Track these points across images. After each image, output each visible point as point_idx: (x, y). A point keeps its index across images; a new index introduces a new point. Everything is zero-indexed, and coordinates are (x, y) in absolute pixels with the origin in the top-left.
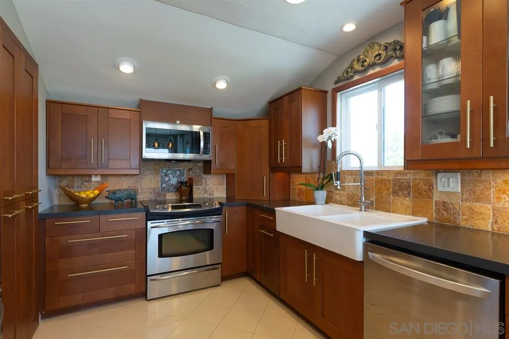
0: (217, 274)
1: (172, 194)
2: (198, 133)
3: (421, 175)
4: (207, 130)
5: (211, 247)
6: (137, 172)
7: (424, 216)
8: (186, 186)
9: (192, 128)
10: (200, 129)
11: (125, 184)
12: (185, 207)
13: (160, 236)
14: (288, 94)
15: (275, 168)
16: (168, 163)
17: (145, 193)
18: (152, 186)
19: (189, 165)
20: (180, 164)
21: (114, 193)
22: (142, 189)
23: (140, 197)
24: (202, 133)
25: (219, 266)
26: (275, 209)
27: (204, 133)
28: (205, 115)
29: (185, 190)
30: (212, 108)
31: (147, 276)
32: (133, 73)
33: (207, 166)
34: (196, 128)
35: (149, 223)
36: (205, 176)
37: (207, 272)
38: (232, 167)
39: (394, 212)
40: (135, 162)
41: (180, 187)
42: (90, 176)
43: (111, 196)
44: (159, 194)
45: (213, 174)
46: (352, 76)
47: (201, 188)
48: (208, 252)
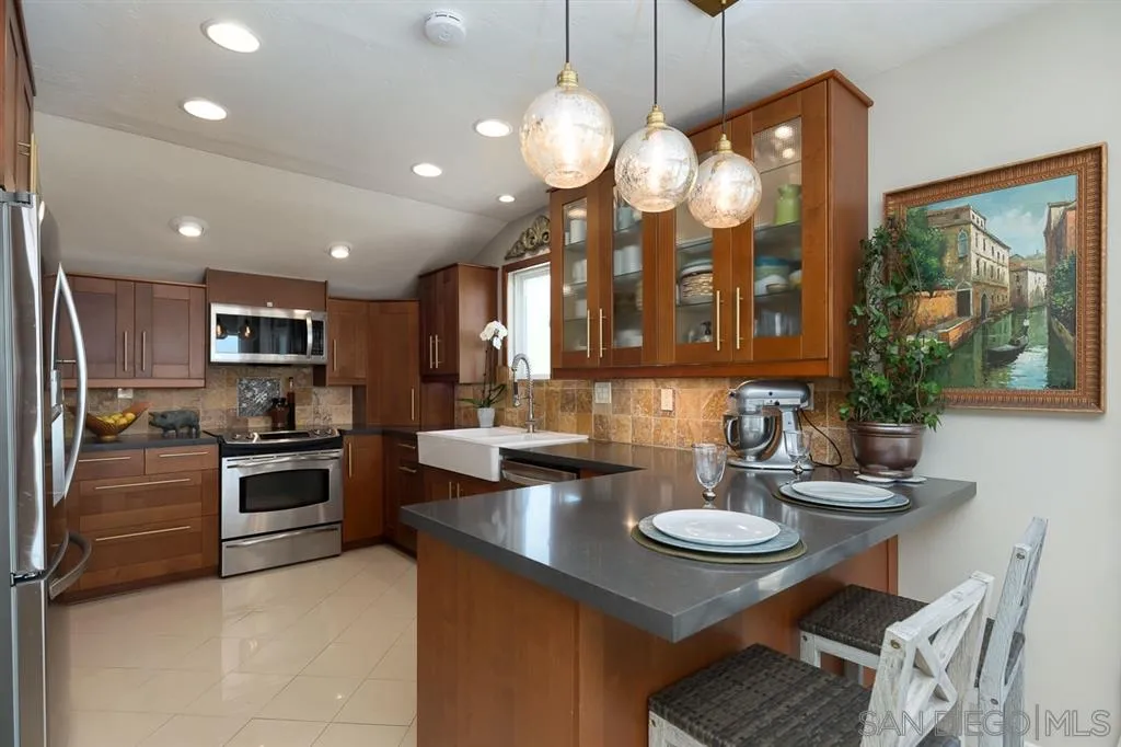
0: (335, 538)
1: (258, 419)
2: (303, 322)
3: (574, 386)
4: (319, 317)
5: (324, 497)
6: (201, 383)
7: (585, 434)
8: (282, 406)
9: (293, 314)
10: (307, 315)
11: (176, 403)
12: (283, 436)
13: (243, 481)
14: (443, 269)
15: (428, 377)
16: (250, 370)
17: (210, 418)
18: (224, 405)
19: (289, 372)
20: (273, 370)
21: (163, 416)
22: (205, 412)
23: (203, 425)
24: (309, 322)
25: (339, 526)
26: (419, 433)
27: (313, 322)
28: (315, 292)
29: (282, 411)
30: (326, 283)
31: (222, 541)
32: (200, 237)
33: (319, 375)
34: (299, 314)
35: (224, 460)
36: (315, 390)
37: (319, 535)
38: (361, 374)
39: (562, 431)
40: (198, 367)
41: (273, 407)
42: (114, 390)
43: (158, 420)
44: (235, 420)
45: (331, 386)
46: (523, 255)
47: (309, 408)
48: (321, 505)
